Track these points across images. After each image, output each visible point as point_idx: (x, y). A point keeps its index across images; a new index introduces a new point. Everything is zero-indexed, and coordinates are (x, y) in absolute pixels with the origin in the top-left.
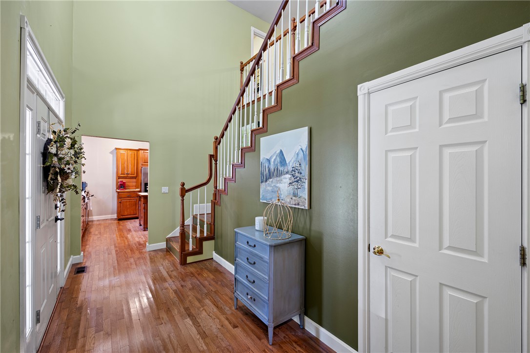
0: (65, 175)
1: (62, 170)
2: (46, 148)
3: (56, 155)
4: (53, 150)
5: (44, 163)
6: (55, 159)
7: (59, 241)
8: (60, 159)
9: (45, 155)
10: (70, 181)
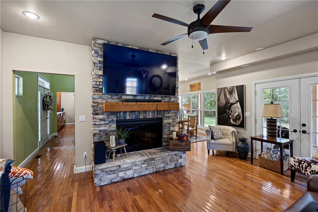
0: (48, 106)
1: (47, 104)
2: (43, 99)
3: (46, 101)
4: (45, 100)
5: (43, 102)
6: (45, 102)
7: (48, 125)
8: (46, 102)
9: (43, 101)
10: (49, 107)
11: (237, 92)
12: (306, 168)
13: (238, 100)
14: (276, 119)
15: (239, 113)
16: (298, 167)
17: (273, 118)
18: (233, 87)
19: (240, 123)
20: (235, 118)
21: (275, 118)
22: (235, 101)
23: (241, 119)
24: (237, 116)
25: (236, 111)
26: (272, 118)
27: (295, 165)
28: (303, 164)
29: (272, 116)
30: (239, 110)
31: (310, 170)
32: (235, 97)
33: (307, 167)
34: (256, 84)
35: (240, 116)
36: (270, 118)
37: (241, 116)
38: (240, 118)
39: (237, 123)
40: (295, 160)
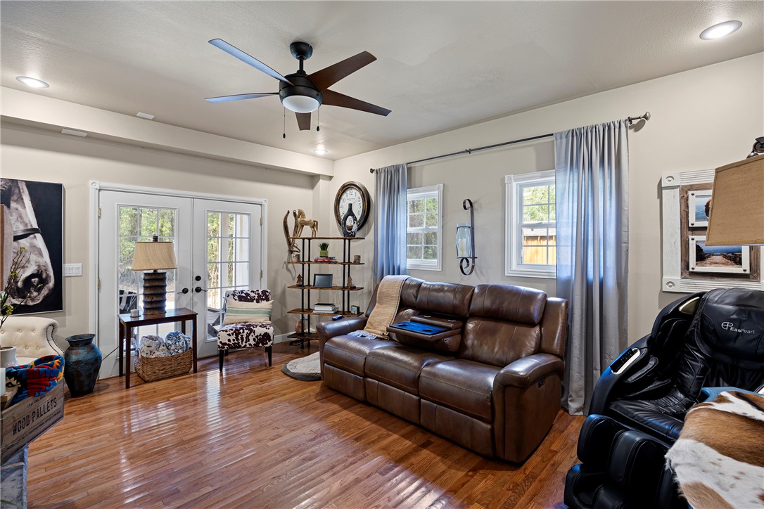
11: (32, 201)
12: (247, 337)
13: (35, 226)
14: (164, 274)
15: (39, 266)
16: (236, 341)
17: (159, 271)
18: (15, 182)
19: (46, 298)
20: (20, 284)
21: (164, 271)
22: (22, 227)
23: (51, 284)
24: (32, 276)
25: (28, 261)
26: (155, 271)
27: (229, 340)
28: (243, 332)
29: (156, 268)
30: (40, 259)
31: (254, 337)
32: (21, 217)
33: (250, 334)
34: (100, 190)
35: (44, 276)
36: (152, 271)
37: (48, 276)
38: (44, 281)
39: (33, 300)
40: (228, 333)
